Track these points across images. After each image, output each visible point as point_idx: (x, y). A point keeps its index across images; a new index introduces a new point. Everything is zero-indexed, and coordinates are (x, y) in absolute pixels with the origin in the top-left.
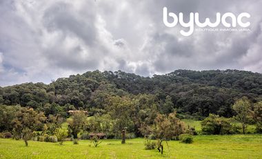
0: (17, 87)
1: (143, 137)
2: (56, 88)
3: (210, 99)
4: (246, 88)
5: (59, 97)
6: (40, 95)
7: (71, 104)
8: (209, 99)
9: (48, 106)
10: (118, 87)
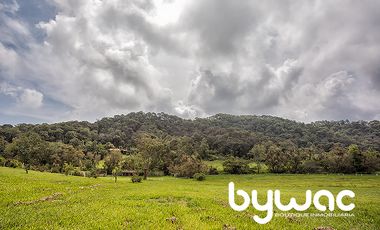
0: (63, 125)
1: (169, 175)
2: (100, 127)
3: (242, 142)
4: (277, 133)
5: (102, 135)
6: (83, 133)
7: (112, 142)
8: (240, 142)
9: (90, 143)
10: (159, 128)
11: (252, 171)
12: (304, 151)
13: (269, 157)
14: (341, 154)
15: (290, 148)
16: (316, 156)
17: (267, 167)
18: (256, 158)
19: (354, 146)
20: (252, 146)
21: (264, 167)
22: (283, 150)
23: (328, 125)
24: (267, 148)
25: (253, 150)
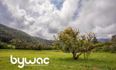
11: (9, 48)
12: (28, 43)
13: (17, 44)
14: (37, 45)
15: (25, 42)
16: (31, 45)
17: (15, 47)
18: (12, 44)
19: (40, 44)
20: (11, 39)
21: (14, 47)
22: (22, 42)
23: (36, 38)
24: (17, 41)
25: (11, 41)
